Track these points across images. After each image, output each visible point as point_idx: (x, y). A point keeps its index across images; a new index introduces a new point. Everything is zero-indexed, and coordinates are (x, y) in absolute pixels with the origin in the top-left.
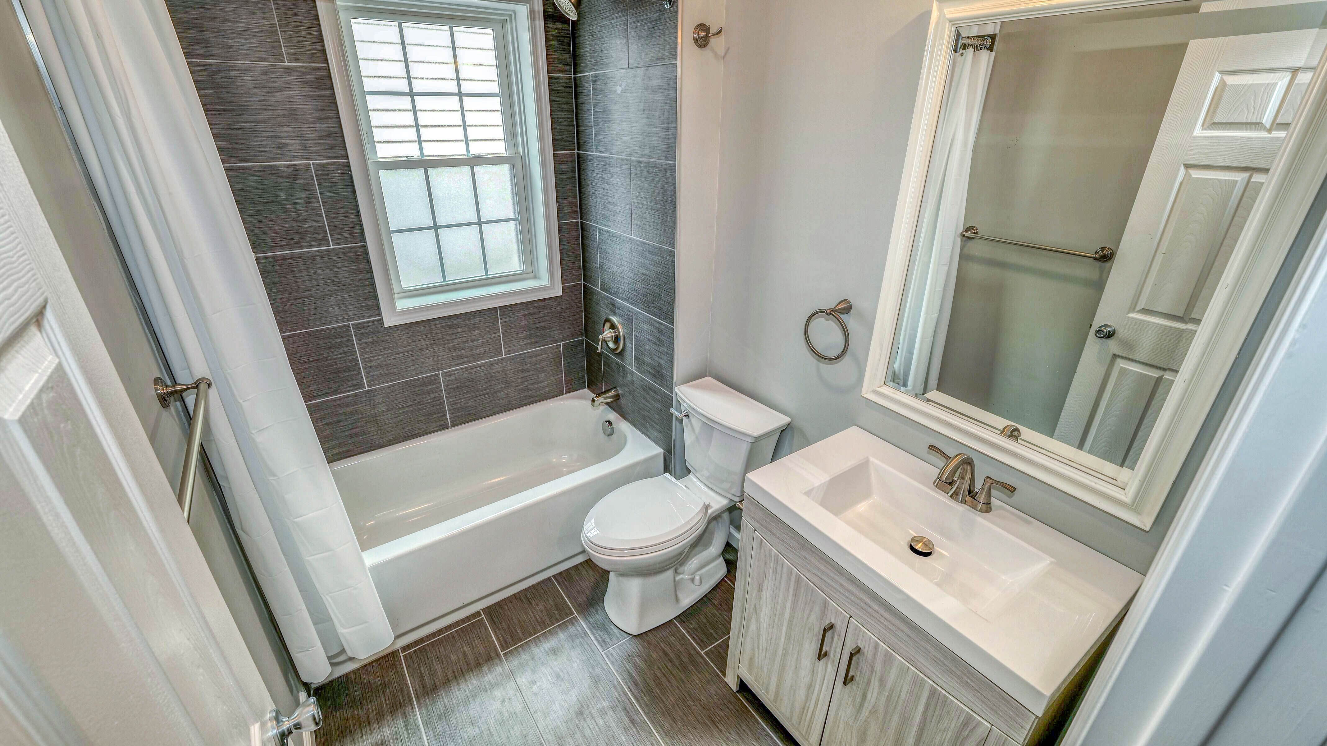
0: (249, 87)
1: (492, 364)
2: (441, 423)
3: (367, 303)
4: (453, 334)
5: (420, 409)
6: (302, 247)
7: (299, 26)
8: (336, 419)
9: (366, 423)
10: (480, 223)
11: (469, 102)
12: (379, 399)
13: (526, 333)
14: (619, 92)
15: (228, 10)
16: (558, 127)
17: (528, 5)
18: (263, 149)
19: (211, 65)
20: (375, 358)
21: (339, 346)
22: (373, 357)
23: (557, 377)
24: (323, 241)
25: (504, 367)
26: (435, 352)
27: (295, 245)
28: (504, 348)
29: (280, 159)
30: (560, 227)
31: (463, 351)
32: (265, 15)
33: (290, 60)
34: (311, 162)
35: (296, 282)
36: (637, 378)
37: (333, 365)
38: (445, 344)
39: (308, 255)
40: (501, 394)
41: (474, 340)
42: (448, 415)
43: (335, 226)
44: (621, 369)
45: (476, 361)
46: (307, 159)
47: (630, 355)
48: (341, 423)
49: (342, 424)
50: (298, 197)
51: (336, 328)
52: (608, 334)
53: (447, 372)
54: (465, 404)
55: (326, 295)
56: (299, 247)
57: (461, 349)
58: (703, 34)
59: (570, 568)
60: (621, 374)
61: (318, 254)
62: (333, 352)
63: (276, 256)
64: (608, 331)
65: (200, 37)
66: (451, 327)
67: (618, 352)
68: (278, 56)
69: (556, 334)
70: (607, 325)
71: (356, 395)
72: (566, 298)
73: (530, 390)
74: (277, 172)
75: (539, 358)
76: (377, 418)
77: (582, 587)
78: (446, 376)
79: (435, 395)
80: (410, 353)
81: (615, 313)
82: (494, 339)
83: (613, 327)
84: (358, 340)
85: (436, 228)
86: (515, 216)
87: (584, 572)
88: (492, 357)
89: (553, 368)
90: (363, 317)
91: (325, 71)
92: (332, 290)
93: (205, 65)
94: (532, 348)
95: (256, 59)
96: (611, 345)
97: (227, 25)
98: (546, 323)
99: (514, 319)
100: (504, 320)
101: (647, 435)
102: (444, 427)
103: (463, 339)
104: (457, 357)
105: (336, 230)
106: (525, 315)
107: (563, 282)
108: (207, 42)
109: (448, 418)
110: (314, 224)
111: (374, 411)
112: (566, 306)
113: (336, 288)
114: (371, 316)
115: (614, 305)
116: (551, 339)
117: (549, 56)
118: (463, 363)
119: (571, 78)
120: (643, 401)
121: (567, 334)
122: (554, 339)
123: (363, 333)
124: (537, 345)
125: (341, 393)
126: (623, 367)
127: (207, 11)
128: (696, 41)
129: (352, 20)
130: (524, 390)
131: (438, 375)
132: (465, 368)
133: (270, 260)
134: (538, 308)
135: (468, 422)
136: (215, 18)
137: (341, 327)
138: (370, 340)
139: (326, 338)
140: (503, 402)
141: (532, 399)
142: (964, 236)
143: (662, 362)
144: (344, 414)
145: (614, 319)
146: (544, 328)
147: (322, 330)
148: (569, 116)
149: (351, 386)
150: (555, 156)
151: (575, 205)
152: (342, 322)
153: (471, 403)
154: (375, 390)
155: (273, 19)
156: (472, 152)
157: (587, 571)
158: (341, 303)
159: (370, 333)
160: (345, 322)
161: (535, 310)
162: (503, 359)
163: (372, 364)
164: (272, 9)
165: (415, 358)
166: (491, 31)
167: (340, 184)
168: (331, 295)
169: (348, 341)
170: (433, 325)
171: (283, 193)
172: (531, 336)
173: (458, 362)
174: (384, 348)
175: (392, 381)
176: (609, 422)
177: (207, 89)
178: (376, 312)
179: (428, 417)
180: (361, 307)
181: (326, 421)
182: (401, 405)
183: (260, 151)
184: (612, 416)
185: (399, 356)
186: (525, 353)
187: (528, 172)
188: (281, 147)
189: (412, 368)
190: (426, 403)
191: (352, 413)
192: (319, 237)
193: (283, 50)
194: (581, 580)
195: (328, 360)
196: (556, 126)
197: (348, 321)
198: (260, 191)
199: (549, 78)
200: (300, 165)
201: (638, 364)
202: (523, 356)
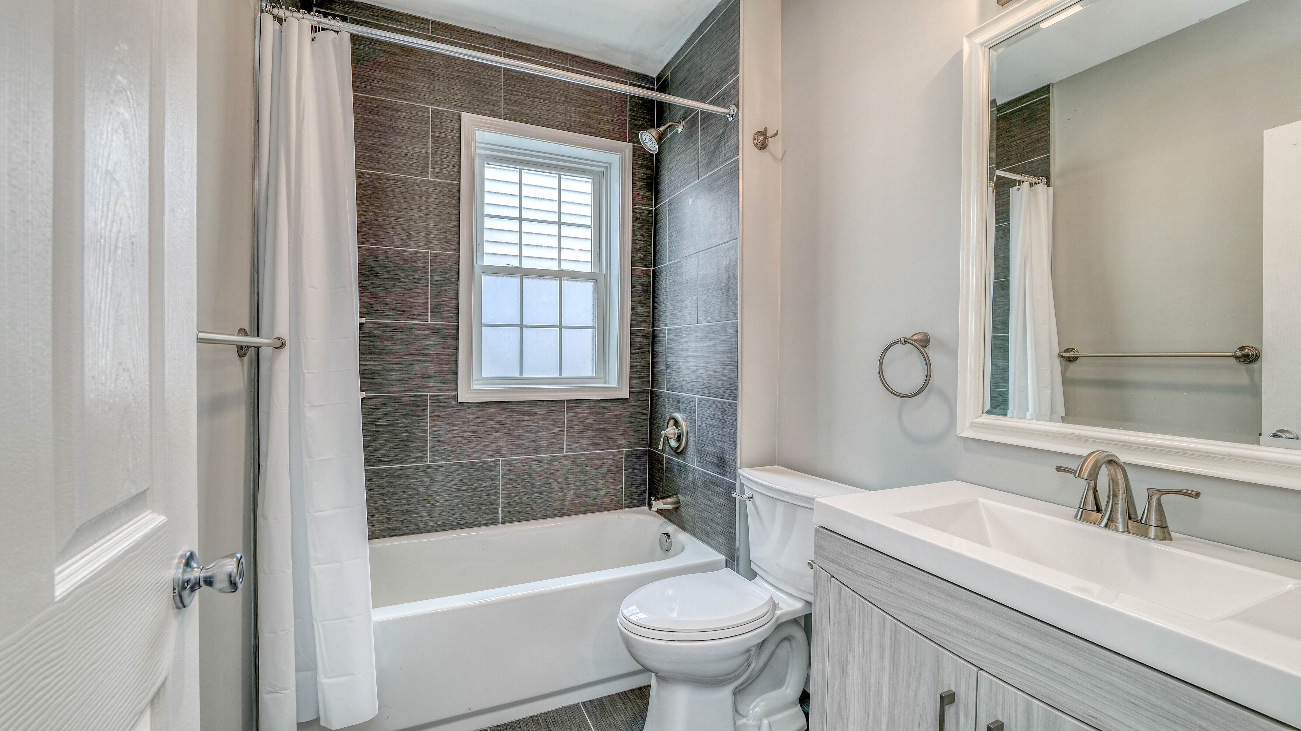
0: (398, 192)
1: (552, 460)
2: (492, 516)
3: (448, 377)
4: (519, 421)
5: (474, 496)
6: (405, 319)
7: (445, 155)
8: (392, 490)
9: (419, 500)
10: (560, 327)
11: (565, 231)
12: (437, 477)
13: (590, 433)
14: (690, 203)
15: (399, 140)
16: (638, 247)
17: (621, 154)
18: (395, 237)
19: (376, 175)
20: (443, 433)
21: (413, 414)
22: (442, 431)
23: (617, 487)
24: (424, 316)
25: (564, 465)
26: (499, 437)
27: (399, 317)
28: (567, 445)
29: (406, 246)
30: (632, 333)
31: (526, 441)
32: (423, 146)
33: (433, 176)
34: (429, 251)
35: (392, 349)
36: (699, 474)
37: (403, 433)
38: (510, 430)
39: (408, 326)
40: (557, 495)
41: (538, 431)
42: (500, 509)
43: (436, 305)
44: (683, 470)
45: (537, 454)
46: (427, 249)
47: (692, 451)
48: (396, 495)
49: (396, 497)
50: (413, 277)
51: (414, 396)
52: (671, 431)
53: (507, 461)
54: (519, 499)
55: (414, 364)
56: (403, 318)
57: (524, 438)
58: (761, 138)
59: (604, 697)
60: (683, 476)
61: (416, 327)
62: (407, 420)
63: (381, 324)
64: (672, 428)
65: (374, 156)
66: (519, 413)
67: (680, 450)
68: (425, 173)
69: (621, 439)
70: (672, 422)
71: (417, 468)
72: (632, 402)
73: (587, 496)
74: (401, 255)
75: (600, 462)
76: (430, 497)
77: (615, 720)
78: (505, 464)
79: (491, 483)
80: (476, 433)
81: (678, 410)
82: (558, 433)
83: (676, 423)
84: (432, 411)
85: (521, 326)
86: (593, 325)
87: (620, 704)
88: (553, 452)
89: (613, 476)
90: (440, 390)
91: (457, 187)
92: (420, 361)
93: (373, 174)
94: (594, 450)
95: (409, 174)
96: (673, 443)
97: (395, 151)
98: (610, 425)
99: (579, 416)
100: (570, 415)
101: (707, 543)
102: (493, 522)
103: (528, 429)
104: (519, 446)
105: (436, 308)
106: (591, 414)
107: (631, 386)
108: (379, 161)
109: (500, 512)
110: (419, 301)
111: (430, 489)
112: (632, 411)
113: (424, 359)
114: (448, 390)
115: (678, 401)
116: (615, 443)
117: (635, 193)
118: (524, 453)
119: (651, 211)
120: (705, 501)
121: (631, 441)
122: (618, 444)
123: (437, 406)
124: (599, 447)
125: (403, 463)
126: (685, 465)
127: (384, 140)
128: (756, 145)
129: (486, 165)
130: (582, 495)
131: (498, 462)
132: (525, 459)
133: (376, 326)
134: (604, 407)
135: (519, 521)
136: (388, 145)
137: (419, 396)
138: (442, 413)
139: (404, 405)
140: (558, 505)
141: (589, 508)
142: (1062, 356)
143: (725, 446)
144: (401, 486)
145: (678, 416)
146: (609, 431)
147: (402, 397)
148: (648, 240)
149: (414, 458)
150: (632, 270)
151: (648, 316)
152: (421, 392)
153: (525, 500)
154: (436, 466)
155: (428, 149)
156: (562, 267)
157: (624, 703)
158: (425, 374)
159: (444, 407)
160: (424, 392)
161: (602, 411)
162: (564, 456)
163: (438, 438)
164: (429, 142)
165: (479, 439)
166: (590, 180)
167: (448, 271)
168: (418, 365)
169: (423, 411)
170: (503, 409)
171: (401, 272)
172: (594, 436)
173: (519, 451)
174: (453, 424)
175: (453, 459)
176: (668, 535)
177: (368, 190)
178: (453, 387)
179: (480, 506)
180: (442, 380)
181: (382, 491)
182: (457, 488)
183: (393, 239)
184: (671, 528)
185: (465, 434)
186: (587, 454)
187: (609, 286)
188: (410, 237)
189: (475, 449)
190: (481, 491)
191: (409, 487)
192: (421, 312)
193: (430, 170)
194: (615, 712)
195: (400, 427)
196: (635, 246)
197: (427, 391)
198: (385, 269)
199: (633, 208)
200: (420, 252)
201: (700, 457)
202: (584, 457)
